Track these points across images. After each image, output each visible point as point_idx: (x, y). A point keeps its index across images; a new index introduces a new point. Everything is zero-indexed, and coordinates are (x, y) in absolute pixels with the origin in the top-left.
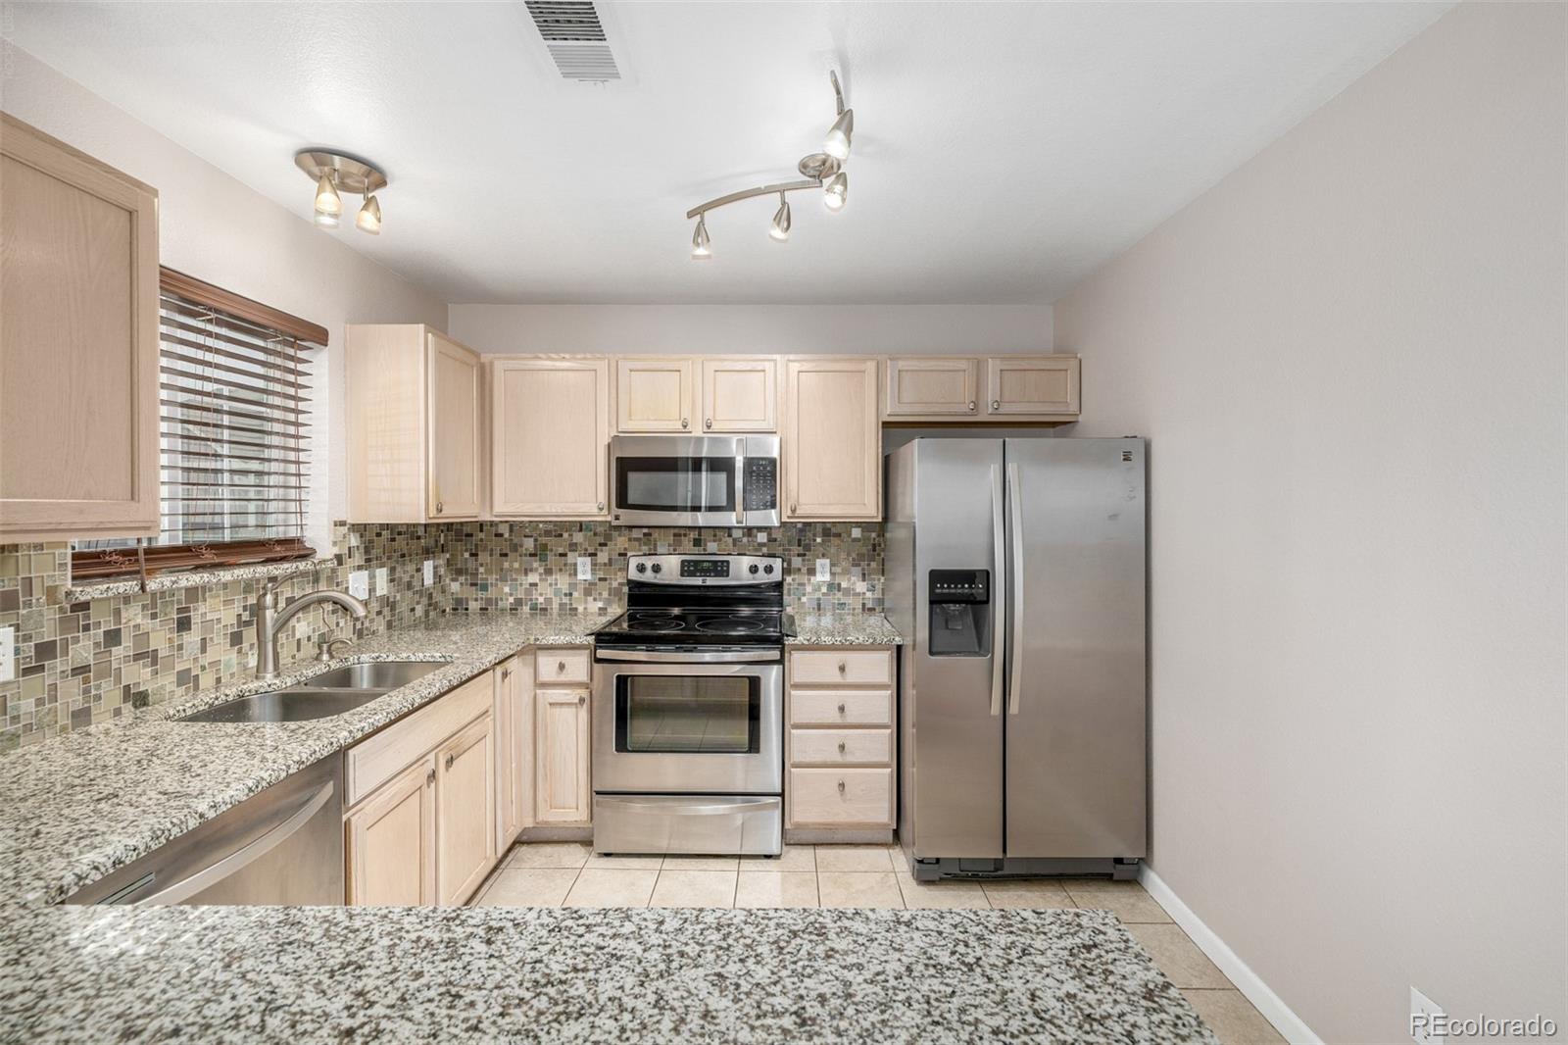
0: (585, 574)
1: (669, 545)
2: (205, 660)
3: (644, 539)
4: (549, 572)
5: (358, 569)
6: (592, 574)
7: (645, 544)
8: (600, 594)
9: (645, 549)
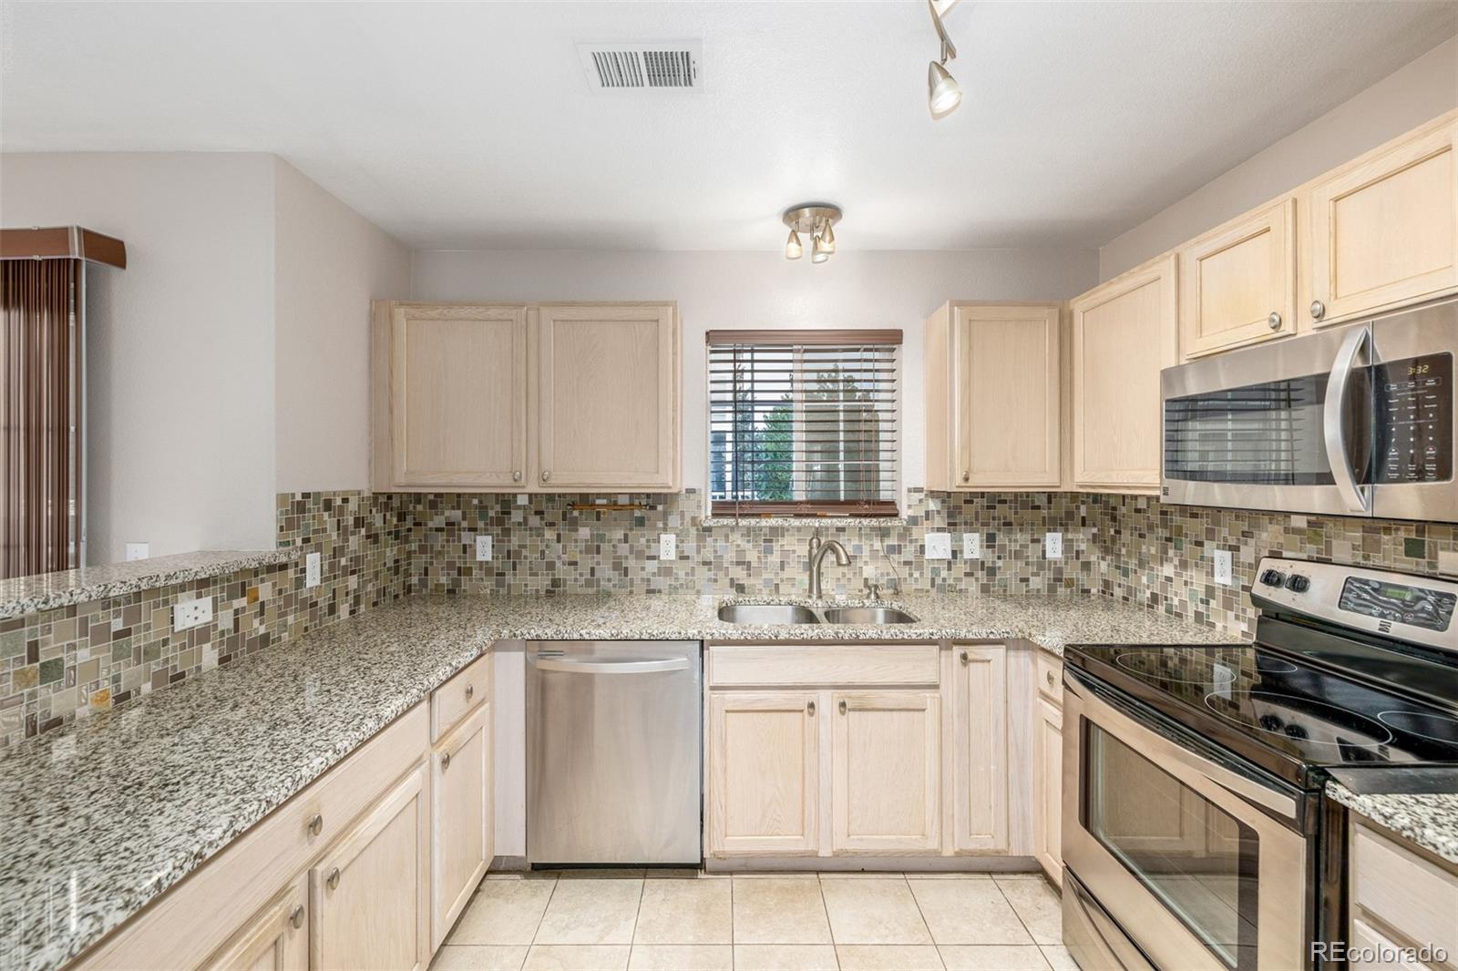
0: (1223, 578)
1: (1354, 547)
2: (785, 575)
3: (1310, 533)
4: (1184, 565)
5: (938, 531)
6: (1233, 577)
7: (1311, 541)
8: (1244, 611)
9: (1311, 550)
